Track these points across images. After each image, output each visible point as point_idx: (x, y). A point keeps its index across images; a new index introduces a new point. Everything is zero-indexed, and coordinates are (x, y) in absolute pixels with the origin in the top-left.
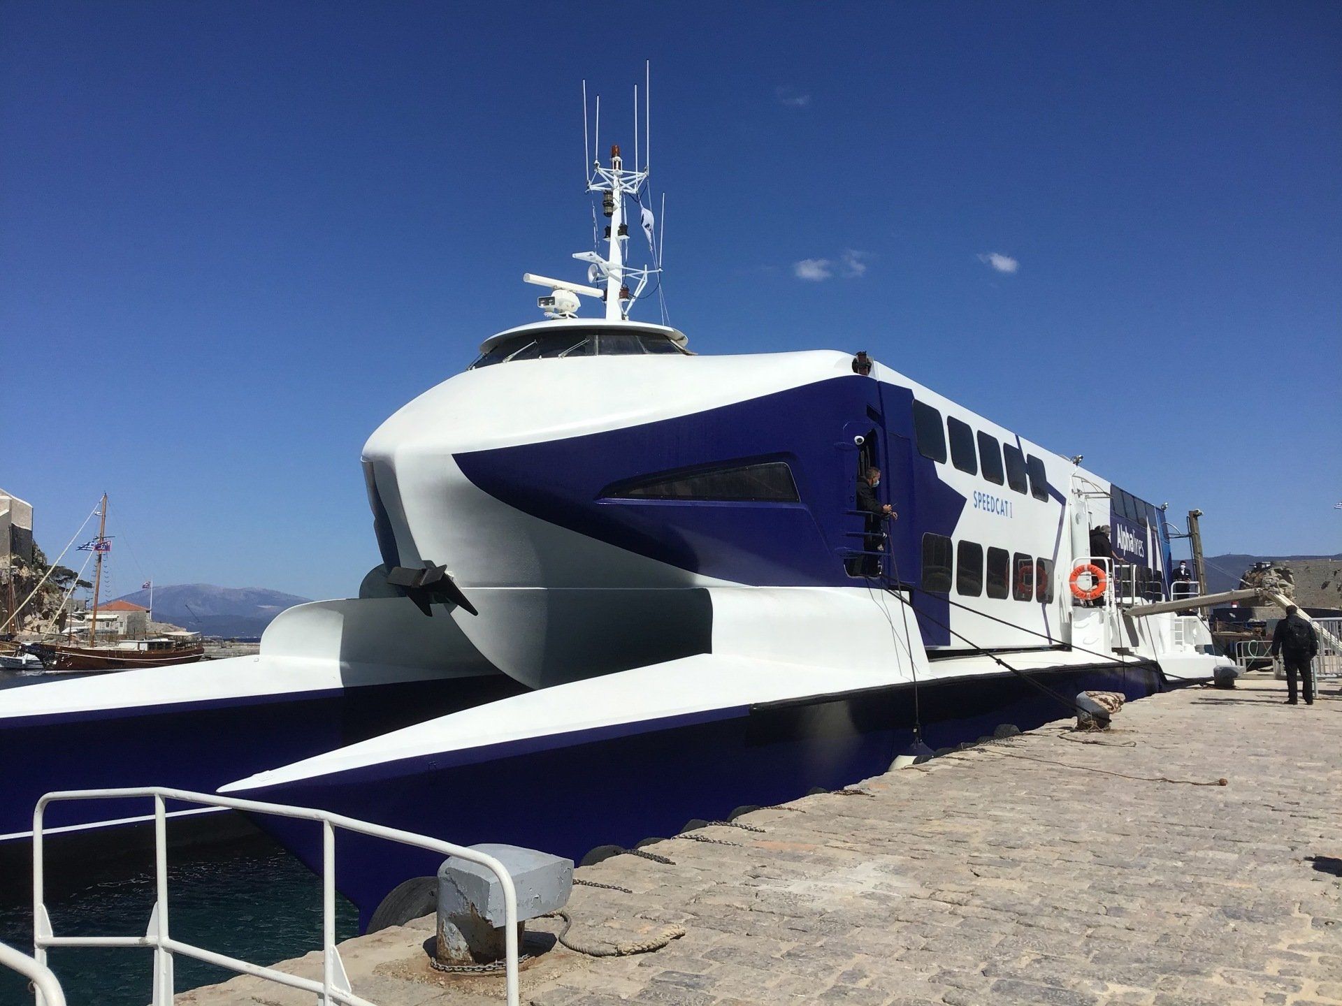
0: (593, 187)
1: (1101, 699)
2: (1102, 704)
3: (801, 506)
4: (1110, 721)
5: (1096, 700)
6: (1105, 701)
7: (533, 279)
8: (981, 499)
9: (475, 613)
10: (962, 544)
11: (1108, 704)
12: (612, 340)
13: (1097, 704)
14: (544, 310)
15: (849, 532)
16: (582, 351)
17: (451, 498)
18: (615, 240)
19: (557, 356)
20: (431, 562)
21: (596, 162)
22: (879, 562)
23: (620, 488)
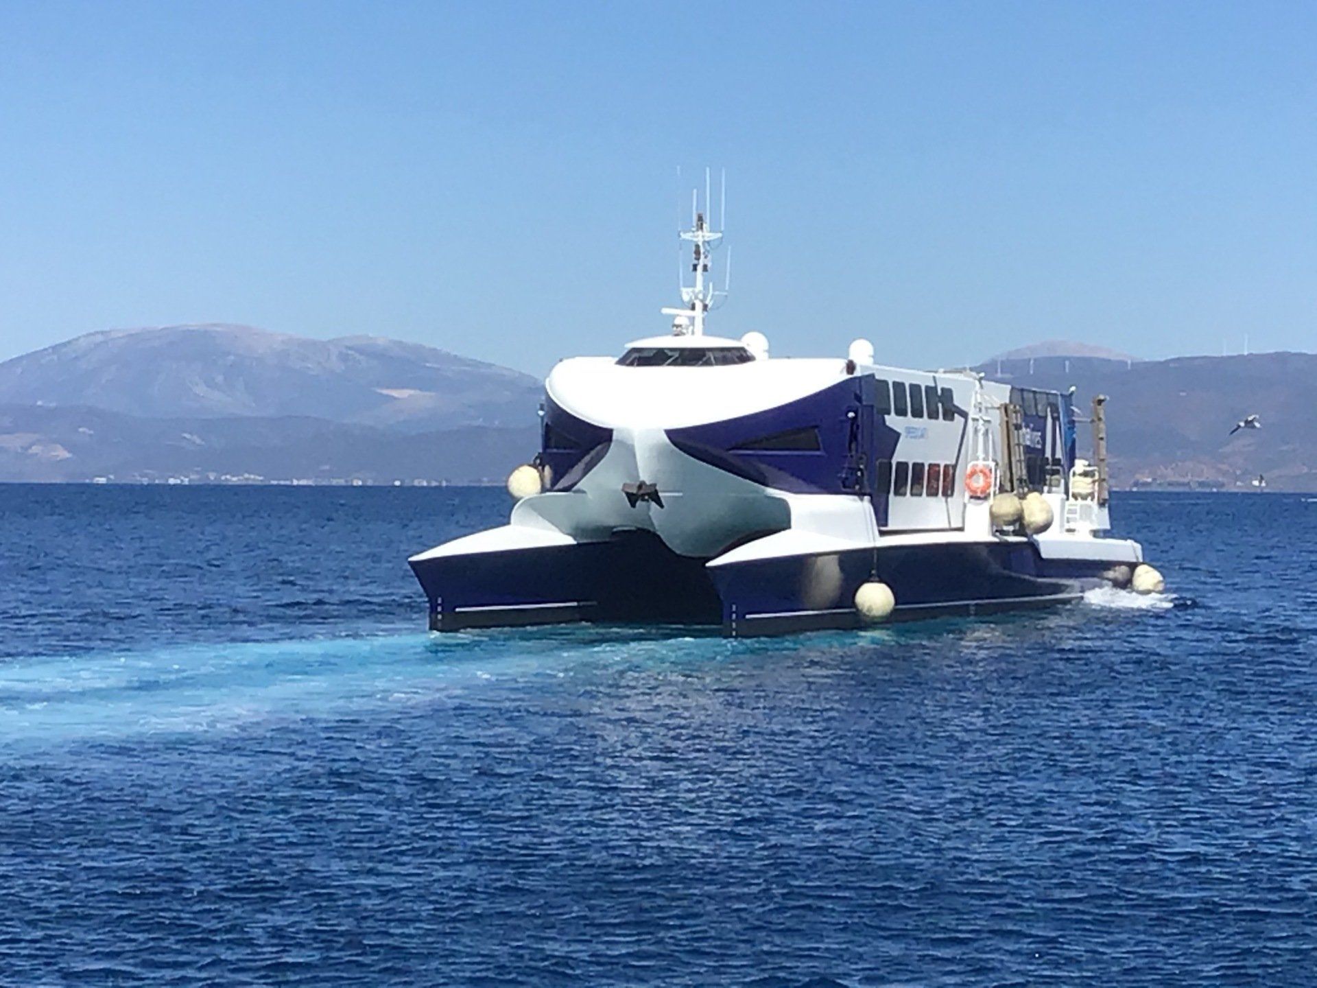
3: (822, 453)
7: (666, 311)
8: (909, 430)
9: (662, 506)
10: (899, 464)
18: (700, 274)
20: (644, 482)
23: (739, 446)
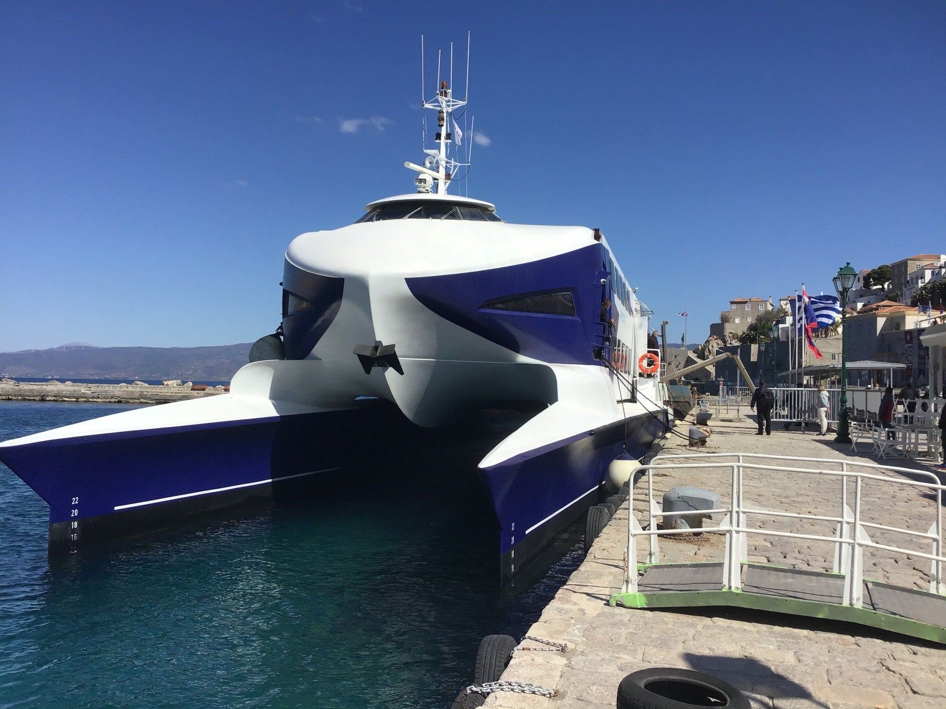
0: (427, 106)
1: (704, 430)
2: (705, 432)
3: (576, 318)
4: (706, 442)
5: (701, 431)
6: (706, 431)
8: (622, 315)
9: (401, 372)
11: (708, 433)
12: (466, 210)
13: (702, 432)
14: (417, 187)
15: (597, 334)
16: (453, 216)
17: (401, 305)
18: (443, 141)
19: (440, 218)
20: (380, 342)
21: (438, 92)
22: (603, 351)
23: (490, 304)
